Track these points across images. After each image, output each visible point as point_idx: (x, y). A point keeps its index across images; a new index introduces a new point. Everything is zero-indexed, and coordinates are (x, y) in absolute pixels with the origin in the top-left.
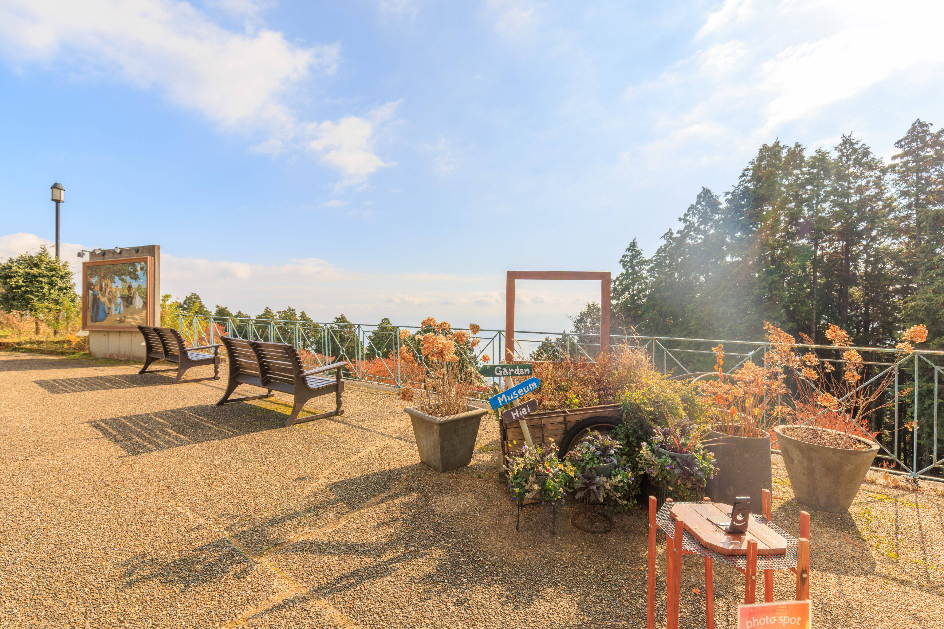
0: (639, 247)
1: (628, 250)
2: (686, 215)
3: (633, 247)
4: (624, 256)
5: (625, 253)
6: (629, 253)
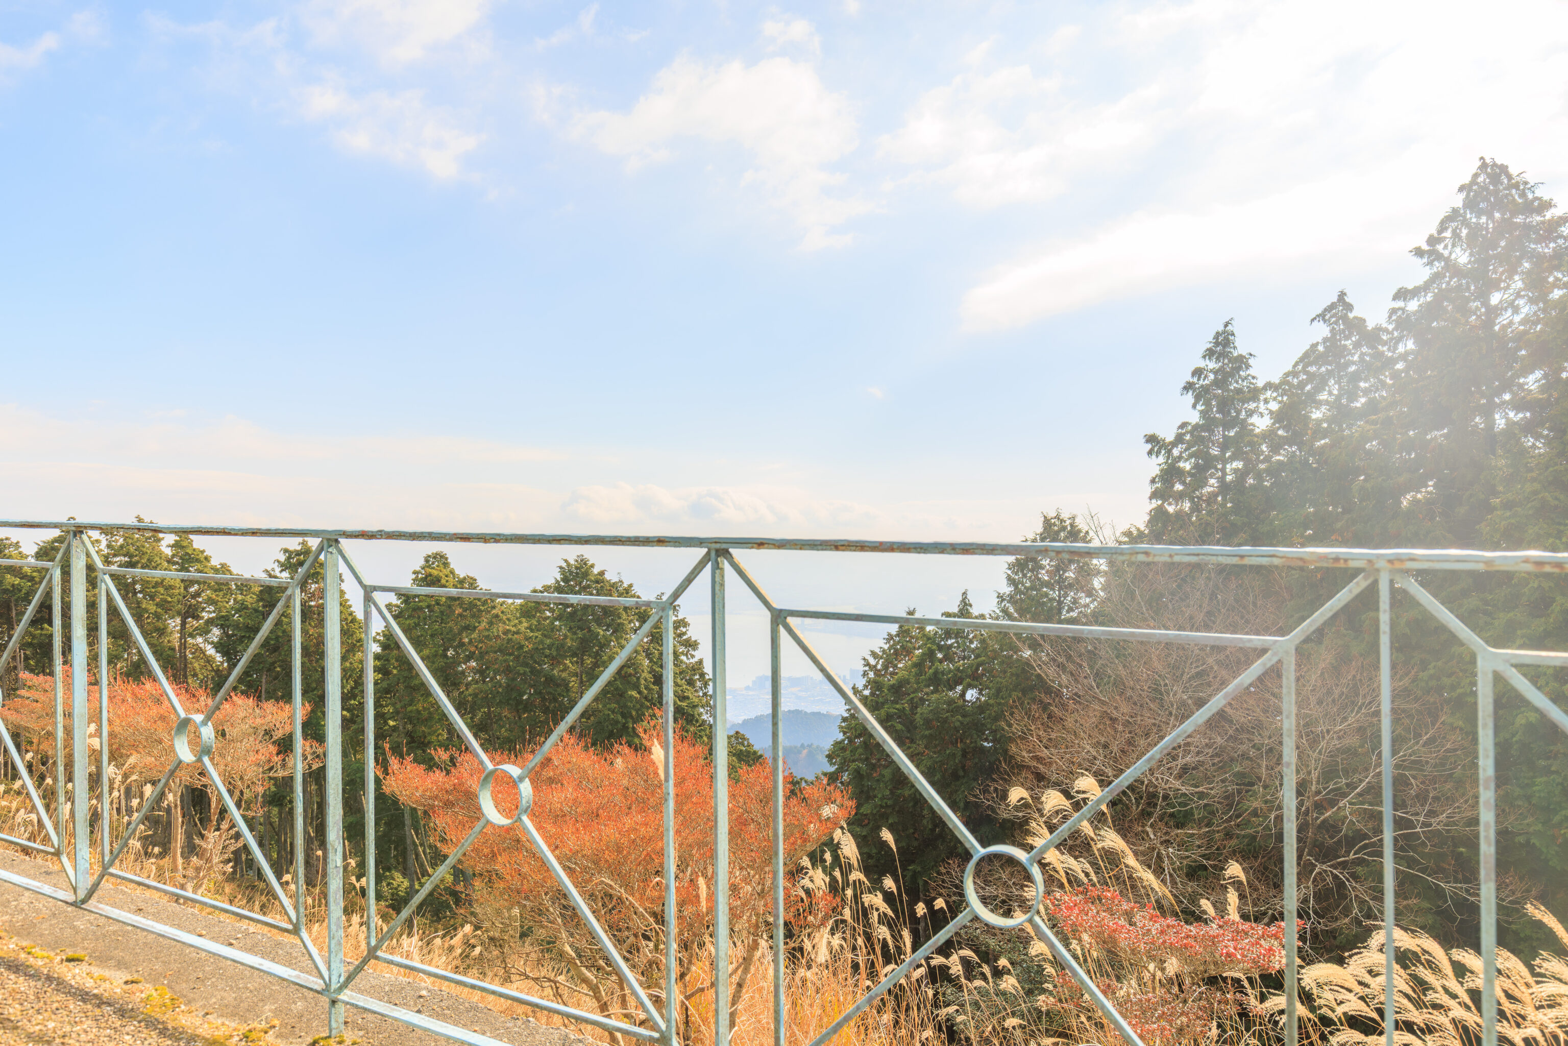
0: (1241, 347)
1: (1210, 354)
2: (1432, 241)
3: (1224, 347)
4: (1198, 372)
5: (1202, 364)
6: (1212, 365)
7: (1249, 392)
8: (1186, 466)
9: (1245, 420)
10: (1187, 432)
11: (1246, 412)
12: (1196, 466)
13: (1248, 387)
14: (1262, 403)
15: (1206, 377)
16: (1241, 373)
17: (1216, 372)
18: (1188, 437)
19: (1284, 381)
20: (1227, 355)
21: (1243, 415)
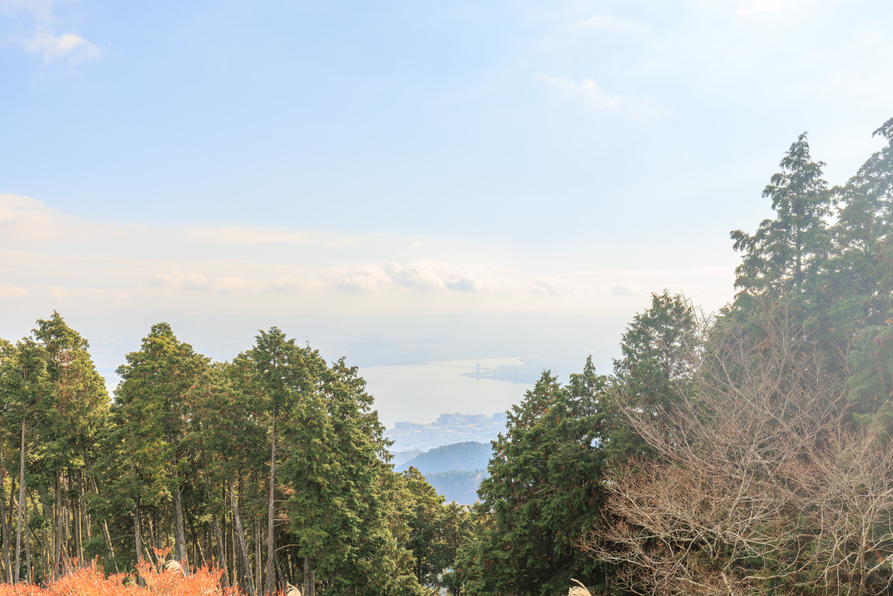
1: (787, 162)
3: (800, 156)
4: (776, 178)
5: (780, 171)
6: (789, 171)
7: (820, 194)
8: (767, 257)
9: (817, 219)
10: (768, 229)
11: (818, 211)
12: (775, 258)
13: (820, 190)
14: (832, 204)
15: (784, 182)
16: (814, 178)
17: (792, 178)
18: (768, 233)
19: (849, 186)
20: (802, 164)
21: (815, 214)
